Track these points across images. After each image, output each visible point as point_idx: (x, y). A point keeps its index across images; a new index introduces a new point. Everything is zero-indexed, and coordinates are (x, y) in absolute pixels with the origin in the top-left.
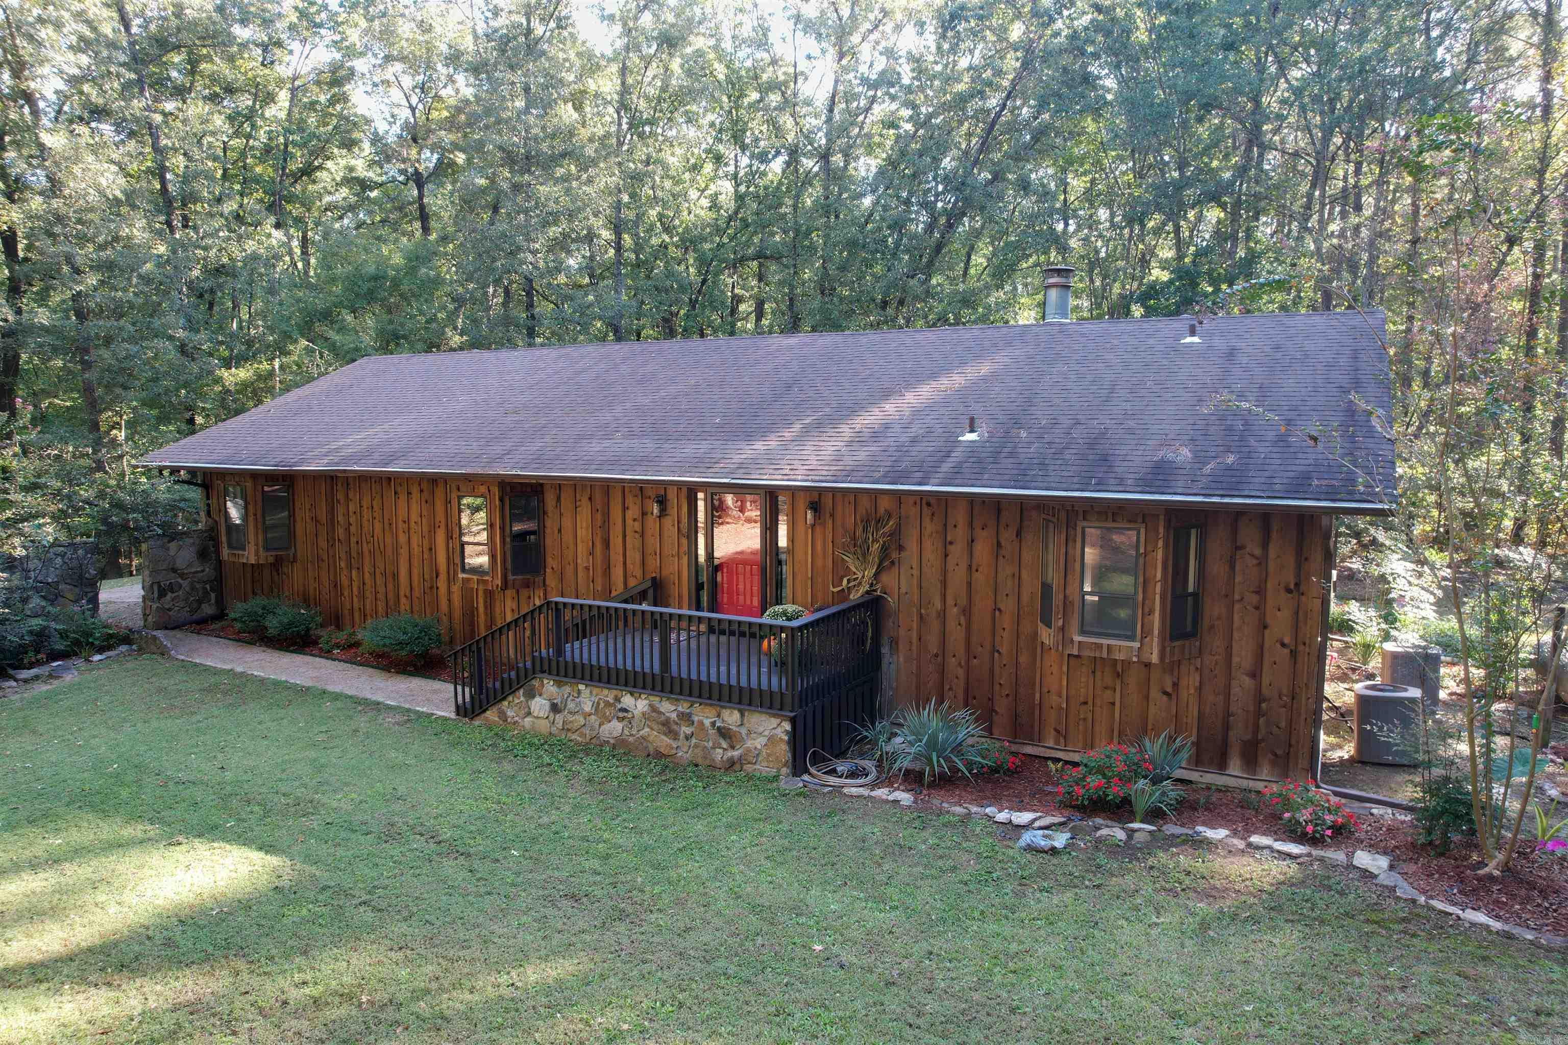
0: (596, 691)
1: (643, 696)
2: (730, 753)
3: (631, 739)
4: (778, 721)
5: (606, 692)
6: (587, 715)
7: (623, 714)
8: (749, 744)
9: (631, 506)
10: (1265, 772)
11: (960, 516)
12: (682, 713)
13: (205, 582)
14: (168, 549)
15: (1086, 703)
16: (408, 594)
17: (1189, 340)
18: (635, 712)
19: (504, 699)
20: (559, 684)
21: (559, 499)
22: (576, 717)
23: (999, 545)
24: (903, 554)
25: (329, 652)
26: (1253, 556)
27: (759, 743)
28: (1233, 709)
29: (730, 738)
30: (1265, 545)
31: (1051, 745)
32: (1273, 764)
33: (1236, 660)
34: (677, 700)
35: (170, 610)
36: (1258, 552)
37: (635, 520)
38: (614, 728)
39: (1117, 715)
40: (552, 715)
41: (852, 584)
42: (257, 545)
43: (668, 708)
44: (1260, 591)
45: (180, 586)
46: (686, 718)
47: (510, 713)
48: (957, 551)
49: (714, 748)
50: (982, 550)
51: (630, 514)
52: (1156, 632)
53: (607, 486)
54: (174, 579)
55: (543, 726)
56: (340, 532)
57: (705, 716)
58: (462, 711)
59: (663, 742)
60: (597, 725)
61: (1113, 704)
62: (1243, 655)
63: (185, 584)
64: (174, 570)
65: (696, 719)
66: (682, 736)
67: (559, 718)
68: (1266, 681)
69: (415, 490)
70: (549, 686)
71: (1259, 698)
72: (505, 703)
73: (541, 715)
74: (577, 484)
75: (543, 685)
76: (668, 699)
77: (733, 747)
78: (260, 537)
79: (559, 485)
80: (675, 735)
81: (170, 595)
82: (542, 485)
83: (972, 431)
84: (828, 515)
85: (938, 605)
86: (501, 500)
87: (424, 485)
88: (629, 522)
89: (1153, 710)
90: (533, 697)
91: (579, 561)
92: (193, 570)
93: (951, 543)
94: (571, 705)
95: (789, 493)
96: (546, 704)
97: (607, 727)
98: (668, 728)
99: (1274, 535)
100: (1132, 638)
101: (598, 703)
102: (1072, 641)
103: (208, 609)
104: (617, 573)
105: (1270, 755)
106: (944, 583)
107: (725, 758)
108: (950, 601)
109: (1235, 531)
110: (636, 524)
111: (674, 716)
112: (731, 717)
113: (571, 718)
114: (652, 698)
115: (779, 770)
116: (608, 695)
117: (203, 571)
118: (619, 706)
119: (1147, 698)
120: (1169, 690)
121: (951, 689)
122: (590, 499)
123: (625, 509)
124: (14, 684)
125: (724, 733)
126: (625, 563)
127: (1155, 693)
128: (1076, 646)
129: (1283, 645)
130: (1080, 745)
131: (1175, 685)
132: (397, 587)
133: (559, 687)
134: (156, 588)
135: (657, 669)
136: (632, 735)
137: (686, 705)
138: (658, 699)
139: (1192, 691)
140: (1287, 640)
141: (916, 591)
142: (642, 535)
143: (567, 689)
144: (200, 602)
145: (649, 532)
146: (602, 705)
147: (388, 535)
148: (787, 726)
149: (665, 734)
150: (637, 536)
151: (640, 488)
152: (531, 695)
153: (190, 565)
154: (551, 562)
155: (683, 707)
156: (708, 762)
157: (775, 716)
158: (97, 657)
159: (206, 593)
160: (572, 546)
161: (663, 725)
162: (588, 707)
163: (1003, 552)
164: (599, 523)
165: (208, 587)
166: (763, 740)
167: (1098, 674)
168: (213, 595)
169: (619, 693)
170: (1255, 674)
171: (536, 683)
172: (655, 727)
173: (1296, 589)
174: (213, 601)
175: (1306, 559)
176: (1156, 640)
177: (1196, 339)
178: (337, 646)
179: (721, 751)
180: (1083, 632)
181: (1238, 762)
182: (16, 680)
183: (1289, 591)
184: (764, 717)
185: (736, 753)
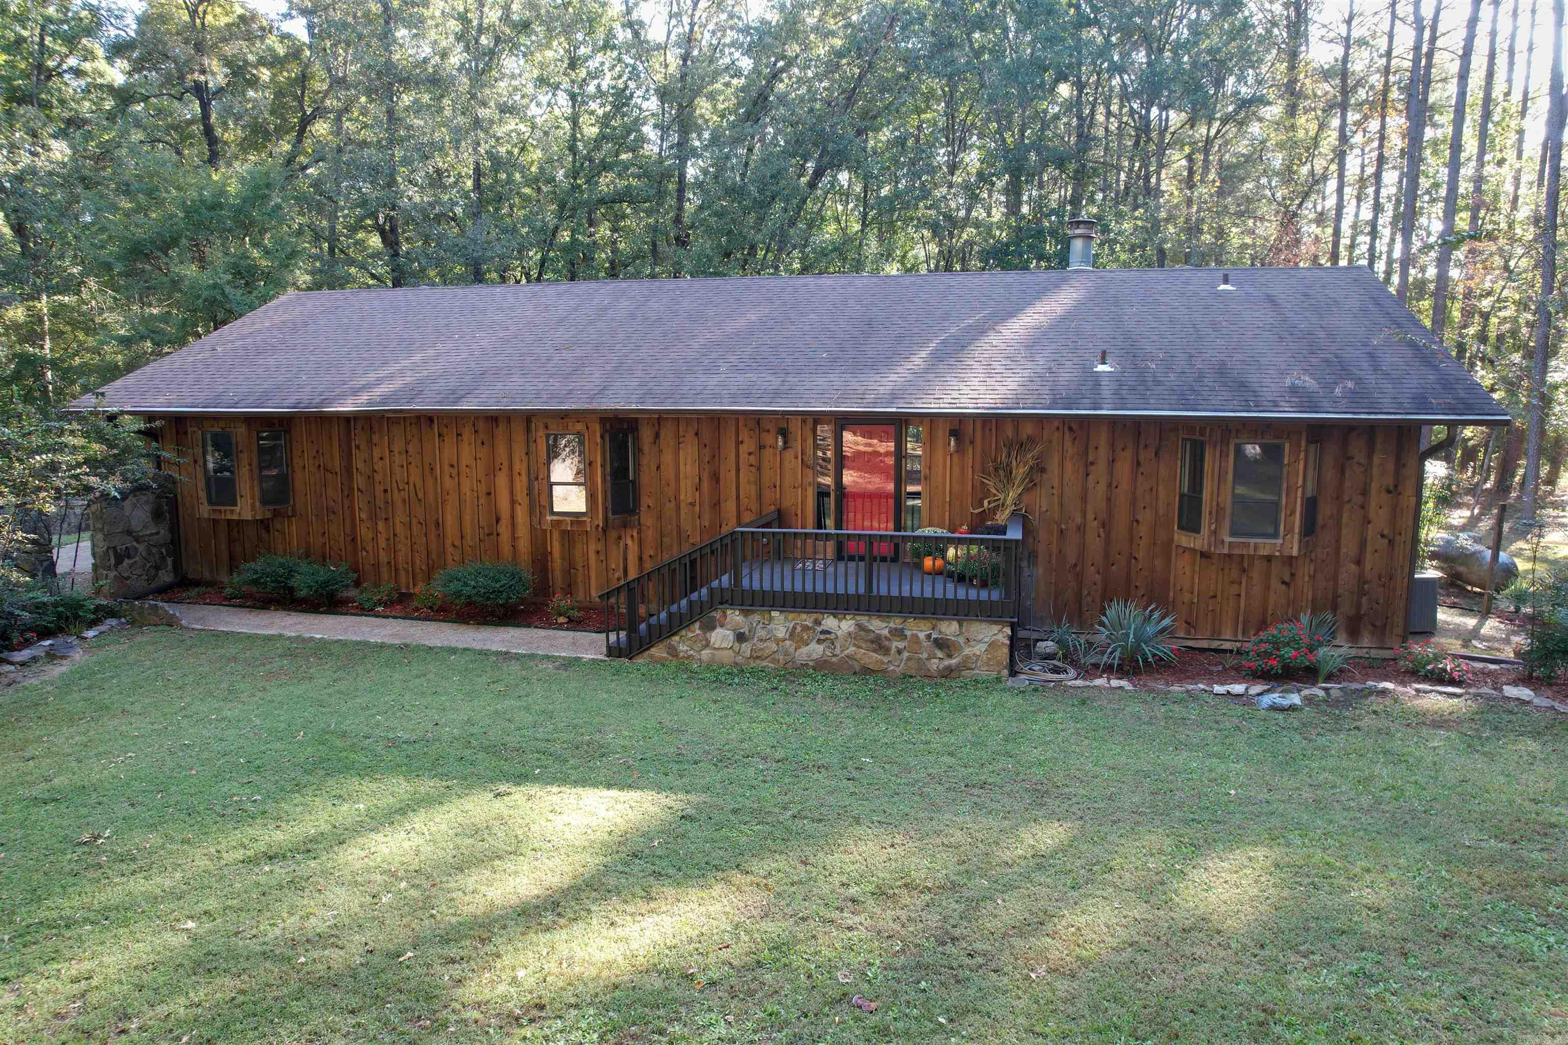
0: (791, 616)
1: (848, 617)
2: (947, 662)
3: (834, 659)
4: (1000, 627)
5: (804, 616)
6: (778, 641)
7: (826, 636)
8: (967, 651)
9: (746, 440)
10: (1366, 641)
11: (1102, 438)
12: (896, 629)
13: (162, 546)
14: (123, 508)
15: (1215, 597)
16: (458, 543)
17: (1222, 287)
18: (839, 633)
19: (675, 634)
20: (746, 613)
21: (657, 436)
22: (768, 644)
23: (1138, 464)
24: (1045, 476)
25: (372, 610)
26: (1359, 464)
27: (979, 649)
28: (1340, 591)
29: (948, 647)
30: (1370, 456)
31: (1182, 635)
32: (1372, 634)
33: (1344, 550)
34: (888, 617)
35: (127, 578)
36: (1363, 461)
37: (750, 454)
38: (816, 650)
39: (1242, 605)
40: (737, 644)
41: (993, 505)
42: (253, 498)
43: (878, 626)
44: (1365, 493)
45: (136, 549)
46: (899, 633)
47: (682, 648)
48: (1100, 470)
49: (929, 659)
50: (1124, 468)
51: (743, 449)
52: (1297, 530)
53: (717, 419)
54: (131, 543)
55: (727, 657)
56: (359, 481)
57: (919, 629)
58: (613, 652)
59: (873, 658)
60: (792, 650)
61: (1239, 595)
62: (1349, 547)
63: (141, 548)
64: (129, 532)
65: (908, 633)
66: (893, 650)
67: (746, 648)
68: (1368, 566)
69: (467, 432)
70: (735, 617)
71: (1362, 580)
72: (677, 638)
73: (724, 645)
74: (678, 418)
75: (725, 616)
76: (879, 616)
77: (950, 656)
78: (257, 489)
79: (660, 419)
80: (886, 651)
81: (127, 562)
82: (636, 420)
83: (1104, 363)
84: (967, 442)
85: (1079, 520)
86: (602, 437)
87: (481, 425)
88: (743, 456)
89: (1272, 599)
90: (713, 628)
91: (682, 497)
92: (148, 532)
93: (1092, 463)
94: (761, 633)
95: (927, 421)
96: (730, 634)
97: (804, 650)
98: (879, 644)
99: (1378, 446)
100: (1275, 535)
101: (794, 628)
102: (1223, 542)
103: (166, 577)
104: (730, 507)
105: (1370, 627)
106: (1084, 499)
107: (941, 666)
108: (1090, 516)
109: (1345, 445)
110: (752, 458)
111: (885, 632)
112: (949, 628)
113: (761, 645)
114: (858, 618)
115: (999, 672)
116: (807, 619)
117: (158, 533)
118: (819, 629)
119: (1268, 588)
120: (1287, 579)
121: (1089, 594)
122: (697, 434)
123: (739, 443)
124: (12, 668)
125: (941, 644)
126: (738, 497)
127: (1275, 584)
128: (1226, 546)
129: (1383, 536)
130: (1208, 633)
131: (1292, 575)
132: (441, 537)
133: (746, 616)
134: (111, 553)
135: (862, 590)
136: (835, 655)
137: (898, 621)
138: (867, 618)
139: (1307, 579)
140: (1386, 532)
141: (1057, 508)
142: (759, 469)
143: (756, 617)
144: (157, 568)
145: (766, 465)
146: (799, 629)
147: (430, 482)
148: (1008, 631)
149: (875, 651)
150: (753, 469)
151: (757, 420)
152: (710, 626)
153: (145, 527)
154: (646, 501)
155: (896, 623)
156: (923, 673)
157: (996, 623)
158: (90, 634)
159: (163, 559)
160: (673, 483)
161: (872, 642)
162: (781, 633)
163: (1141, 470)
164: (707, 459)
165: (164, 550)
166: (982, 647)
167: (1226, 571)
168: (169, 561)
169: (820, 616)
170: (1359, 562)
171: (717, 615)
172: (863, 645)
173: (1394, 490)
174: (170, 567)
175: (1404, 465)
176: (1296, 537)
177: (1228, 287)
178: (379, 603)
179: (936, 661)
180: (1233, 534)
181: (1344, 636)
182: (12, 663)
183: (1389, 492)
184: (984, 625)
185: (953, 662)
